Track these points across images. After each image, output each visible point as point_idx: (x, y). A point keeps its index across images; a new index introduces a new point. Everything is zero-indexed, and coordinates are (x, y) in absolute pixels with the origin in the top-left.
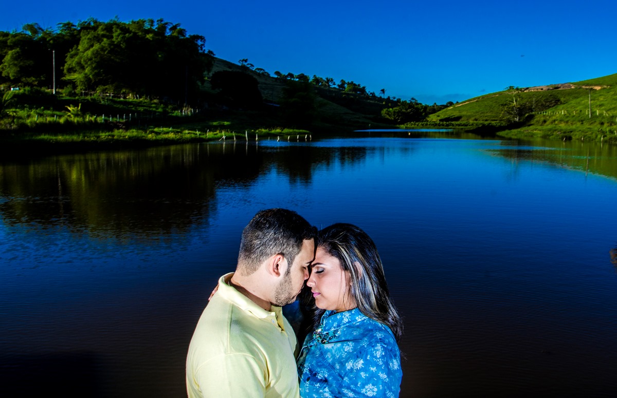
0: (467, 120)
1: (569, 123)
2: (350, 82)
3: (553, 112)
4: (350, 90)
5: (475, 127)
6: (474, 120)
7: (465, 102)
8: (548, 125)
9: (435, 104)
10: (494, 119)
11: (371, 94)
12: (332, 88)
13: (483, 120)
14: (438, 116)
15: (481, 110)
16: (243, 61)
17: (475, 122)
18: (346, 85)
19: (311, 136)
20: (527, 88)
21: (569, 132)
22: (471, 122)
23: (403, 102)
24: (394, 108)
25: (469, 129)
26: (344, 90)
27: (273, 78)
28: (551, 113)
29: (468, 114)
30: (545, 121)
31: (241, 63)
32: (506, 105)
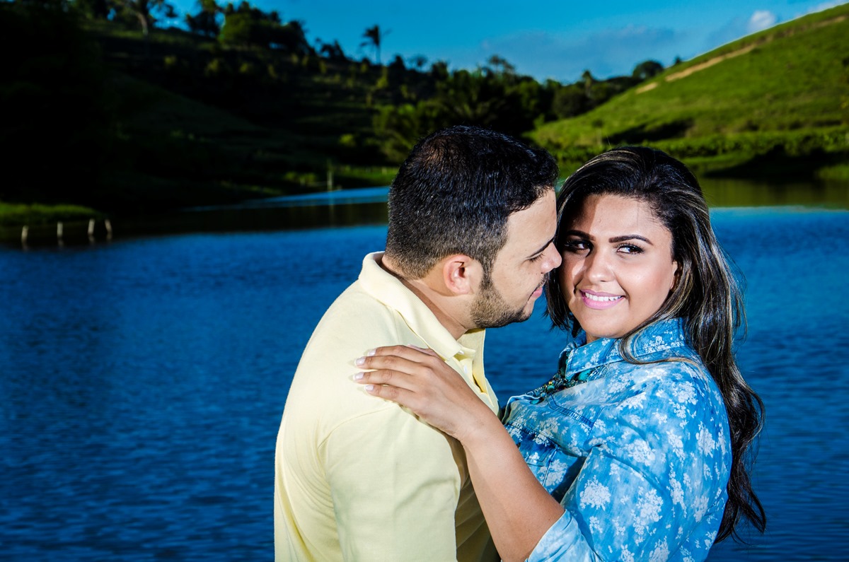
0: (717, 130)
4: (239, 38)
5: (745, 155)
6: (742, 130)
7: (704, 59)
9: (587, 74)
10: (825, 117)
11: (326, 48)
12: (160, 30)
13: (781, 127)
14: (599, 124)
17: (749, 135)
18: (220, 19)
19: (108, 225)
22: (731, 136)
23: (457, 74)
24: (422, 104)
25: (721, 167)
26: (213, 41)
29: (718, 107)
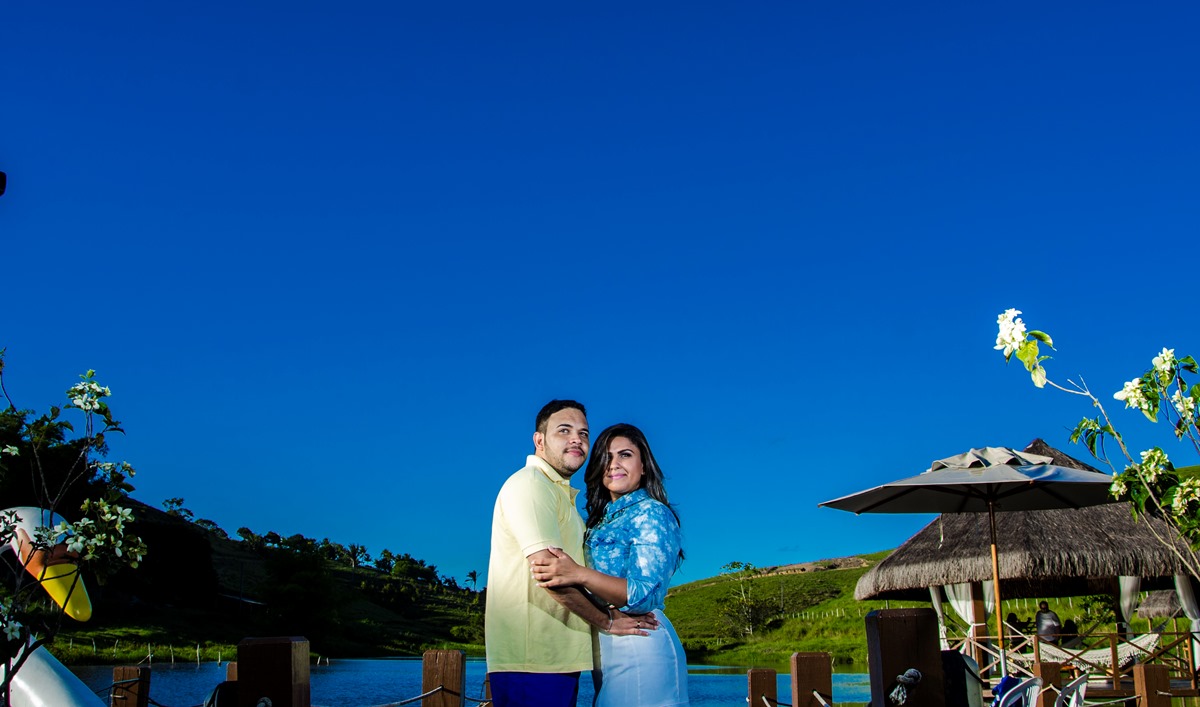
1: (850, 634)
2: (403, 555)
3: (820, 614)
4: (401, 574)
8: (811, 638)
10: (706, 633)
11: (447, 581)
12: (362, 567)
15: (679, 614)
16: (172, 503)
18: (393, 562)
20: (774, 569)
21: (848, 651)
26: (389, 574)
27: (235, 542)
28: (815, 616)
30: (804, 632)
31: (169, 506)
32: (726, 600)
